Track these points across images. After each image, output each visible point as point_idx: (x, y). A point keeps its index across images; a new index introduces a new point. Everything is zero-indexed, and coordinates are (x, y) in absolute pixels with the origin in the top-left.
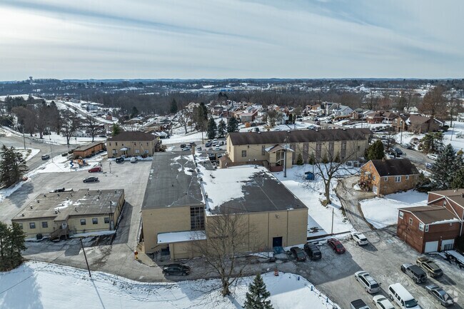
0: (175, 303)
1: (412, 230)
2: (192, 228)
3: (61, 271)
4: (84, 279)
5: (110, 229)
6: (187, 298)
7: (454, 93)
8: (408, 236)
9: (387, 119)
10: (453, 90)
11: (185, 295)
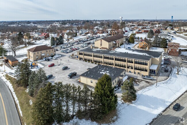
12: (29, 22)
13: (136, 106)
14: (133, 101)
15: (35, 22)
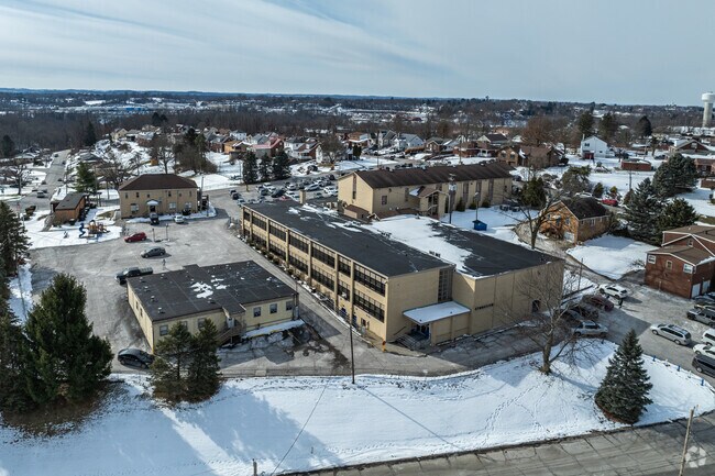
0: (499, 393)
1: (672, 274)
2: (439, 299)
3: (297, 384)
4: (345, 387)
5: (293, 319)
6: (508, 386)
7: (463, 117)
8: (665, 282)
9: (484, 152)
10: (461, 113)
11: (502, 383)
12: (329, 101)
13: (177, 420)
14: (184, 404)
15: (348, 103)
